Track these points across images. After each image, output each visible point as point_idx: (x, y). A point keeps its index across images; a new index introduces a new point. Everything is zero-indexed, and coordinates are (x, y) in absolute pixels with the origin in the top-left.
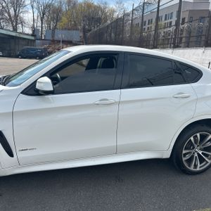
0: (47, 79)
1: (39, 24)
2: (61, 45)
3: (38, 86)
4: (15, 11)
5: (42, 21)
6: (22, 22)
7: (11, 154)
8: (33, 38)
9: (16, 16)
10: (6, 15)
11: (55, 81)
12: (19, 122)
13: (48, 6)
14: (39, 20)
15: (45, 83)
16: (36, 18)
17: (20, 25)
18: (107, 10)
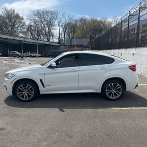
0: (55, 63)
1: (63, 36)
2: (75, 48)
3: (52, 65)
4: (49, 29)
5: (64, 33)
6: (53, 36)
7: (44, 87)
8: (59, 45)
9: (49, 32)
10: (44, 32)
11: (57, 64)
12: (46, 76)
13: (68, 24)
14: (63, 33)
15: (54, 64)
16: (61, 32)
17: (51, 37)
18: (106, 23)
